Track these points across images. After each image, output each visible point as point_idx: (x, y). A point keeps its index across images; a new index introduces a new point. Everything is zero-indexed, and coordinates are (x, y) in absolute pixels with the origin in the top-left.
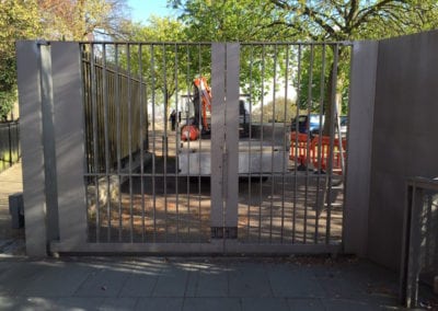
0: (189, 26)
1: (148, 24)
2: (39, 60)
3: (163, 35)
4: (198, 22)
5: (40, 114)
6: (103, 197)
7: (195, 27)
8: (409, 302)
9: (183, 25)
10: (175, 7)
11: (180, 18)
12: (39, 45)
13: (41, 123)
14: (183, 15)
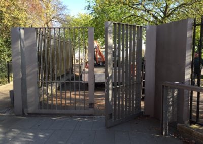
0: (94, 18)
1: (77, 17)
2: (20, 35)
3: (83, 21)
4: (98, 16)
5: (20, 57)
6: (49, 92)
7: (96, 18)
8: (164, 133)
9: (92, 17)
10: (88, 9)
11: (90, 14)
12: (20, 30)
13: (20, 60)
14: (92, 13)
